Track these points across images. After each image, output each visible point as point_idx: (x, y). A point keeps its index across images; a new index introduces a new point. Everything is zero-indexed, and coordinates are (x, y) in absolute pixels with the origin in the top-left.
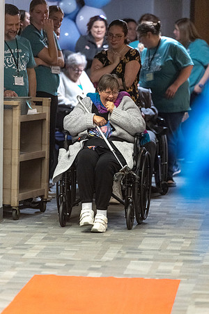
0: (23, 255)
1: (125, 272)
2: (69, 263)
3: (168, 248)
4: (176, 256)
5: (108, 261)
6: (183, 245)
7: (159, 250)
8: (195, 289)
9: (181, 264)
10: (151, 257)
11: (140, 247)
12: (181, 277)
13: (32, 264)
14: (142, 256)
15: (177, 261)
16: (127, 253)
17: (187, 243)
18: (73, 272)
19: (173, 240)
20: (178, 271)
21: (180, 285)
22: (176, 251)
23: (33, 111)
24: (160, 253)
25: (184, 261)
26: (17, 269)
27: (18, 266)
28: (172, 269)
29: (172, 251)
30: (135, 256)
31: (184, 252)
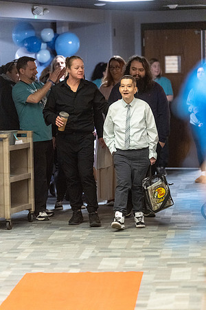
0: (16, 258)
1: (99, 268)
2: (54, 262)
3: (133, 247)
4: (139, 252)
5: (84, 260)
6: (144, 244)
7: (126, 249)
8: (155, 278)
9: (143, 259)
10: (119, 254)
11: (110, 247)
12: (143, 269)
13: (23, 264)
14: (112, 254)
15: (140, 256)
16: (100, 252)
17: (147, 242)
18: (57, 270)
19: (136, 240)
20: (141, 265)
21: (143, 276)
22: (139, 249)
23: (19, 142)
24: (126, 251)
25: (146, 256)
26: (12, 269)
27: (12, 267)
28: (136, 263)
29: (136, 249)
30: (106, 254)
31: (145, 249)
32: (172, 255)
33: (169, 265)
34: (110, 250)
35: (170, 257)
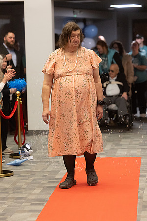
3: (133, 143)
6: (139, 142)
7: (130, 144)
9: (140, 150)
10: (126, 147)
11: (121, 143)
14: (122, 147)
15: (138, 149)
16: (116, 146)
20: (140, 153)
21: (142, 159)
22: (137, 144)
28: (137, 152)
30: (119, 147)
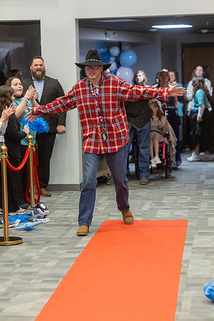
1: (156, 217)
3: (179, 202)
4: (184, 206)
5: (145, 211)
8: (197, 225)
9: (187, 211)
10: (169, 207)
11: (163, 202)
12: (188, 218)
13: (102, 214)
14: (164, 207)
17: (189, 199)
19: (181, 197)
22: (183, 203)
24: (174, 205)
25: (189, 209)
28: (182, 214)
29: (181, 203)
30: (160, 207)
31: (188, 204)
32: (208, 208)
33: (206, 215)
34: (163, 205)
35: (206, 209)
